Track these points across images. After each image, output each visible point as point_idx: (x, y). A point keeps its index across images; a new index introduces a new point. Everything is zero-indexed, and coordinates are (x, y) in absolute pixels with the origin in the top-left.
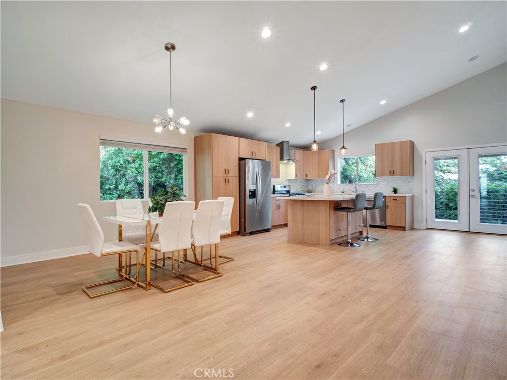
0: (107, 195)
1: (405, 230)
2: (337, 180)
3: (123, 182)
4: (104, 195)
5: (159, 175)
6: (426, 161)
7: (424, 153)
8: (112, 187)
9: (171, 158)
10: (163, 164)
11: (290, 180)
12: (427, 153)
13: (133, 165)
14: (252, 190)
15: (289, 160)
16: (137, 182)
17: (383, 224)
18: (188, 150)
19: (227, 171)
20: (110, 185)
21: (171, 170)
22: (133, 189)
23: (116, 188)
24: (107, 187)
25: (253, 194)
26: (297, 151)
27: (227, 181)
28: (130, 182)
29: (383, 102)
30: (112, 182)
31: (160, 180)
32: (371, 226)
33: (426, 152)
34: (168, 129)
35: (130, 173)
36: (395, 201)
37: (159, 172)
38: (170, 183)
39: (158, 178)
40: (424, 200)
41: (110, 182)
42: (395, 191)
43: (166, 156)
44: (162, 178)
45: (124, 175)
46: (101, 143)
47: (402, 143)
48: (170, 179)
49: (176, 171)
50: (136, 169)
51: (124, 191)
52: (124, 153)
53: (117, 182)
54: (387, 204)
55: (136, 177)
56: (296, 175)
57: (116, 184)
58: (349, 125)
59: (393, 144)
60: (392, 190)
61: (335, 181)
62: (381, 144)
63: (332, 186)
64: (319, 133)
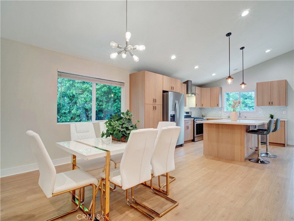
0: (63, 118)
3: (75, 108)
4: (61, 118)
5: (101, 103)
8: (66, 112)
9: (110, 91)
10: (104, 96)
11: (191, 108)
13: (82, 96)
14: (172, 115)
15: (192, 94)
16: (85, 108)
17: (265, 141)
18: (125, 84)
19: (155, 101)
20: (65, 110)
21: (109, 99)
22: (82, 113)
23: (70, 112)
24: (63, 111)
25: (173, 118)
26: (197, 87)
27: (154, 108)
28: (80, 108)
29: (268, 51)
30: (67, 108)
31: (101, 107)
34: (121, 56)
35: (80, 101)
37: (100, 101)
38: (108, 109)
39: (100, 106)
41: (65, 107)
42: (272, 117)
43: (106, 90)
44: (102, 105)
45: (76, 103)
46: (58, 75)
47: (279, 82)
48: (108, 106)
49: (112, 101)
50: (85, 99)
51: (76, 114)
52: (76, 87)
53: (70, 108)
55: (84, 104)
56: (196, 105)
57: (69, 109)
58: (236, 70)
59: (271, 83)
60: (270, 116)
61: (223, 109)
62: (262, 82)
63: (220, 112)
64: (214, 74)
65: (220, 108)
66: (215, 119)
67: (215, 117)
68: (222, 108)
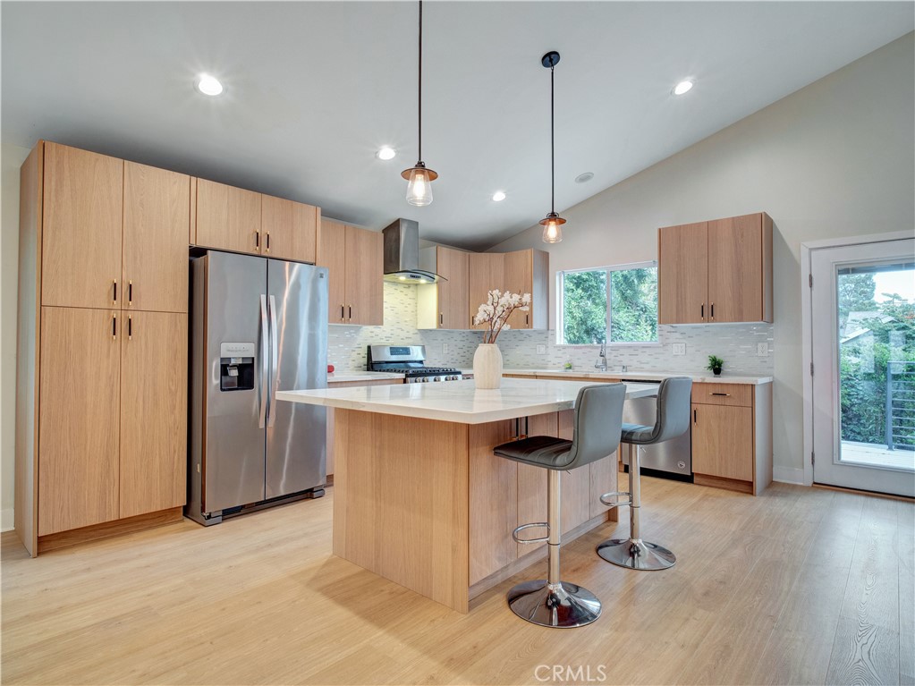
1: (752, 494)
2: (554, 335)
6: (811, 276)
7: (804, 251)
12: (813, 253)
14: (236, 362)
15: (415, 274)
17: (682, 469)
19: (122, 292)
25: (244, 375)
26: (444, 251)
27: (118, 327)
29: (684, 87)
32: (644, 472)
33: (811, 250)
36: (719, 400)
40: (807, 396)
42: (717, 367)
47: (738, 224)
54: (694, 407)
56: (441, 319)
58: (585, 178)
59: (711, 226)
60: (708, 363)
61: (550, 337)
62: (676, 227)
63: (542, 349)
64: (499, 196)
65: (540, 333)
66: (513, 376)
67: (527, 366)
68: (550, 332)
